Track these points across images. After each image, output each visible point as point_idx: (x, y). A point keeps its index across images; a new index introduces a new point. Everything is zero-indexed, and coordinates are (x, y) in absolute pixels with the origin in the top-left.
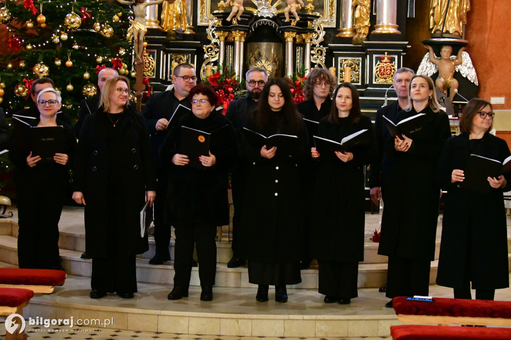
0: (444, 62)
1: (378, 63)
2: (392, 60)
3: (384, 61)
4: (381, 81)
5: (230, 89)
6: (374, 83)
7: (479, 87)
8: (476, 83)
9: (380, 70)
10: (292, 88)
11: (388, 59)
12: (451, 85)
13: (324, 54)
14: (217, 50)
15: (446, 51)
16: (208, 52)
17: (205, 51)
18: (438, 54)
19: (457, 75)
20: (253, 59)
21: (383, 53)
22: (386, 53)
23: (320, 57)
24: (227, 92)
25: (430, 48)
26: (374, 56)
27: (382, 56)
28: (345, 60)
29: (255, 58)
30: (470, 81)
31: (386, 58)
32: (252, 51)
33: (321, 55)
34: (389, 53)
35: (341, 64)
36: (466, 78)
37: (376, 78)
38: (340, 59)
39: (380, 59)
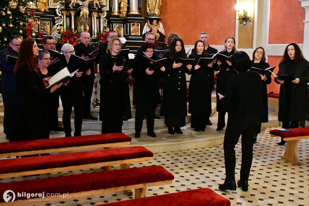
0: (154, 26)
1: (133, 26)
2: (138, 25)
3: (135, 26)
4: (134, 34)
5: (76, 37)
6: (131, 35)
7: (165, 36)
8: (165, 35)
9: (134, 30)
10: (101, 37)
11: (137, 25)
12: (157, 35)
13: (107, 22)
14: (61, 19)
15: (155, 22)
16: (57, 20)
17: (56, 19)
18: (151, 23)
19: (158, 32)
20: (79, 24)
21: (135, 22)
22: (136, 22)
23: (105, 23)
24: (74, 39)
25: (148, 21)
26: (131, 24)
27: (134, 23)
28: (116, 25)
29: (80, 23)
30: (162, 34)
31: (136, 25)
32: (78, 20)
33: (105, 22)
34: (137, 22)
35: (115, 26)
36: (161, 32)
37: (132, 33)
38: (114, 24)
39: (133, 25)
